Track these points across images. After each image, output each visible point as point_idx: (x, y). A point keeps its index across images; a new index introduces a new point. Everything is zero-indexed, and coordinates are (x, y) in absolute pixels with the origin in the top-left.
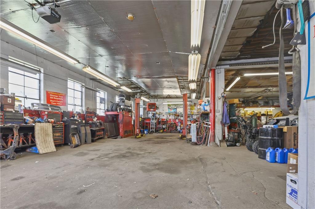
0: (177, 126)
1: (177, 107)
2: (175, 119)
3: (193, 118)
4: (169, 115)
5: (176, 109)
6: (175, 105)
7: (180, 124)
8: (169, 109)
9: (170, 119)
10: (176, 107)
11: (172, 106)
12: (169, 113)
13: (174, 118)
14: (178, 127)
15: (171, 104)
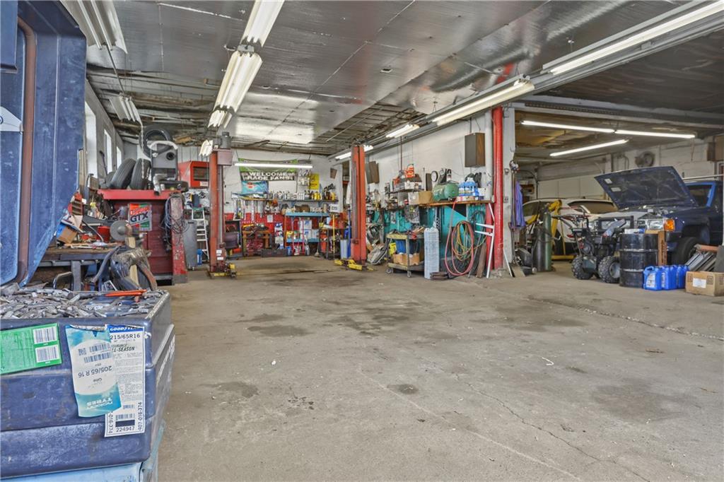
0: (274, 237)
1: (269, 178)
2: (264, 214)
3: (331, 211)
4: (246, 201)
5: (267, 182)
6: (265, 171)
7: (281, 229)
8: (246, 181)
9: (249, 215)
10: (265, 178)
11: (254, 174)
12: (244, 195)
13: (259, 212)
14: (277, 239)
15: (249, 167)
